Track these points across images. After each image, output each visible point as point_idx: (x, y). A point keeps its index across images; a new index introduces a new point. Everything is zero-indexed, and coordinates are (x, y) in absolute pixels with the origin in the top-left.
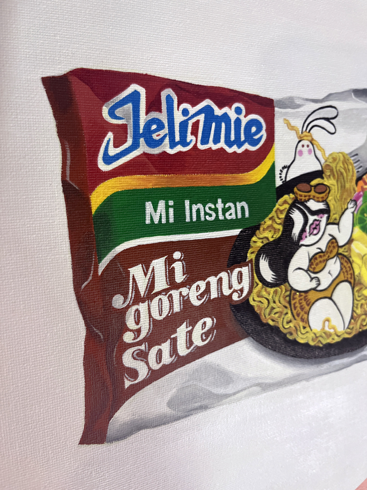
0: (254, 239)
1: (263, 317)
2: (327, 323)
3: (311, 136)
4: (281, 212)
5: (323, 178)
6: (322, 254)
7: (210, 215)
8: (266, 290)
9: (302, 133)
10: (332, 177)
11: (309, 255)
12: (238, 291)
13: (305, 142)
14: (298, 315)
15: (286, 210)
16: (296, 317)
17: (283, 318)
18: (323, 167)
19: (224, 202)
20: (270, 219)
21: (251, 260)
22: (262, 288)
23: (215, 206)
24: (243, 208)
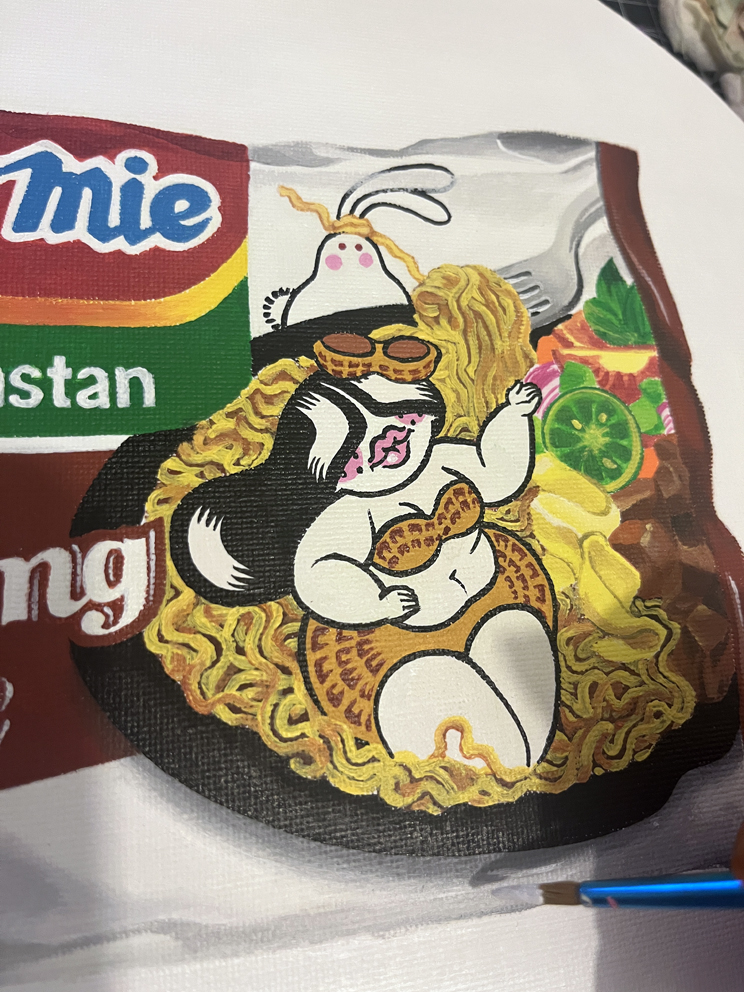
0: (171, 463)
1: (193, 696)
2: (453, 736)
3: (369, 226)
4: (269, 400)
5: (414, 324)
6: (422, 522)
7: (25, 395)
8: (208, 613)
9: (338, 217)
10: (444, 322)
11: (372, 523)
12: (106, 609)
13: (351, 240)
14: (335, 700)
15: (288, 396)
16: (325, 704)
17: (276, 706)
18: (414, 298)
19: (74, 364)
20: (229, 415)
21: (158, 524)
22: (196, 605)
23: (44, 372)
24: (136, 385)
